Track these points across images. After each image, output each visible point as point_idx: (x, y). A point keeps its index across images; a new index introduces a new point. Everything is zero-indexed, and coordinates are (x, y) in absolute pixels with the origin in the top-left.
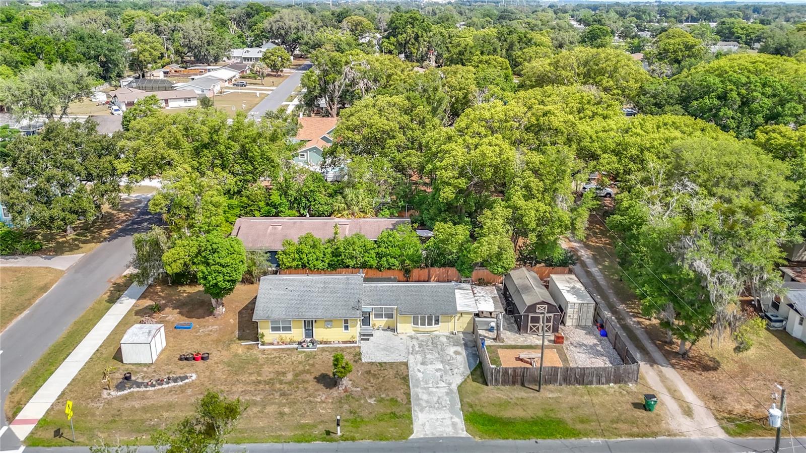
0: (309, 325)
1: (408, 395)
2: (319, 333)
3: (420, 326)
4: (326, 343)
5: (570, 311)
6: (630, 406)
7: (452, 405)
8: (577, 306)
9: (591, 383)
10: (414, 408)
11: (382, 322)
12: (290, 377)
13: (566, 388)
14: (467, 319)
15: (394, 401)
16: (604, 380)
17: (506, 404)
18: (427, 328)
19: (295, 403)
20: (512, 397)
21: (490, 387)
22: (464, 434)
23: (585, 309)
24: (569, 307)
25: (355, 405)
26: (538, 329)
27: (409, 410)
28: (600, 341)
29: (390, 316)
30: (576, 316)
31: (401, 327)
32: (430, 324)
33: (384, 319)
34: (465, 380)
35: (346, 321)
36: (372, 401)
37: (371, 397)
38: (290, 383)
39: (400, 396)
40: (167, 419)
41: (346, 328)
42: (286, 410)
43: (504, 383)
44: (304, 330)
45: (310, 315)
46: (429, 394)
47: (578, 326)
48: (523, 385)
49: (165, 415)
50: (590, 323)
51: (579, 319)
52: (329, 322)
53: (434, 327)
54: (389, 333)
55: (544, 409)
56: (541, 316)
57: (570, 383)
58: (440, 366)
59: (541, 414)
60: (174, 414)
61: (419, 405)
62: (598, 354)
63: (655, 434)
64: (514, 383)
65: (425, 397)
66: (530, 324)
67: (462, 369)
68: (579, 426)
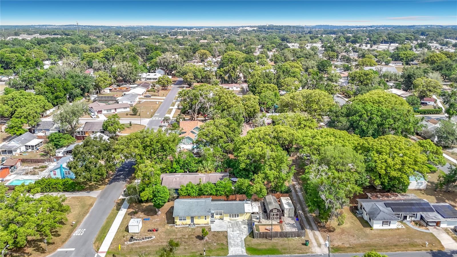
0: (192, 218)
1: (227, 242)
2: (196, 221)
3: (232, 218)
4: (198, 224)
5: (285, 211)
6: (301, 244)
7: (242, 245)
8: (288, 210)
9: (289, 237)
10: (229, 246)
11: (218, 216)
12: (187, 236)
13: (281, 239)
14: (249, 215)
15: (222, 244)
16: (293, 236)
17: (260, 244)
18: (234, 218)
19: (189, 245)
20: (262, 242)
21: (255, 239)
22: (245, 254)
23: (291, 211)
25: (209, 245)
26: (274, 218)
27: (228, 247)
28: (296, 222)
29: (221, 214)
30: (288, 213)
31: (225, 218)
32: (235, 217)
34: (247, 237)
35: (205, 217)
36: (215, 244)
37: (215, 243)
38: (187, 239)
39: (225, 243)
40: (148, 251)
41: (206, 219)
42: (187, 247)
43: (260, 237)
44: (190, 220)
45: (193, 215)
46: (235, 241)
47: (289, 217)
48: (266, 238)
49: (147, 249)
50: (293, 215)
51: (289, 214)
52: (199, 217)
53: (237, 218)
54: (221, 221)
55: (272, 246)
56: (275, 213)
57: (282, 237)
58: (238, 232)
59: (271, 247)
60: (150, 249)
61: (231, 245)
62: (294, 227)
63: (307, 253)
64: (263, 237)
65: (233, 243)
66: (271, 216)
67: (246, 233)
68: (283, 251)
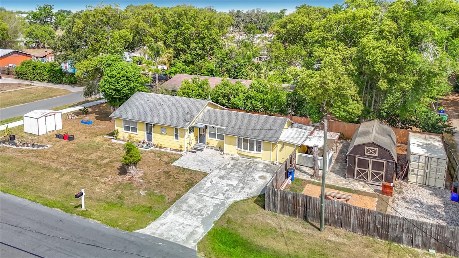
0: (150, 127)
1: (179, 196)
2: (158, 138)
3: (243, 150)
4: (161, 147)
5: (413, 164)
8: (422, 160)
9: (399, 240)
11: (214, 142)
13: (360, 238)
14: (289, 151)
16: (419, 240)
18: (249, 153)
20: (283, 226)
21: (267, 211)
23: (433, 165)
24: (412, 159)
25: (128, 192)
26: (367, 175)
27: (165, 209)
28: (446, 204)
29: (221, 137)
30: (421, 172)
31: (227, 148)
32: (252, 149)
33: (216, 139)
34: (248, 199)
35: (177, 130)
36: (143, 193)
41: (177, 137)
43: (284, 211)
44: (146, 133)
45: (151, 120)
47: (425, 185)
48: (305, 218)
50: (441, 183)
51: (426, 176)
52: (164, 129)
53: (255, 153)
54: (218, 152)
56: (371, 160)
57: (367, 232)
58: (235, 183)
61: (179, 206)
62: (435, 215)
64: (295, 214)
66: (357, 168)
67: (253, 190)
